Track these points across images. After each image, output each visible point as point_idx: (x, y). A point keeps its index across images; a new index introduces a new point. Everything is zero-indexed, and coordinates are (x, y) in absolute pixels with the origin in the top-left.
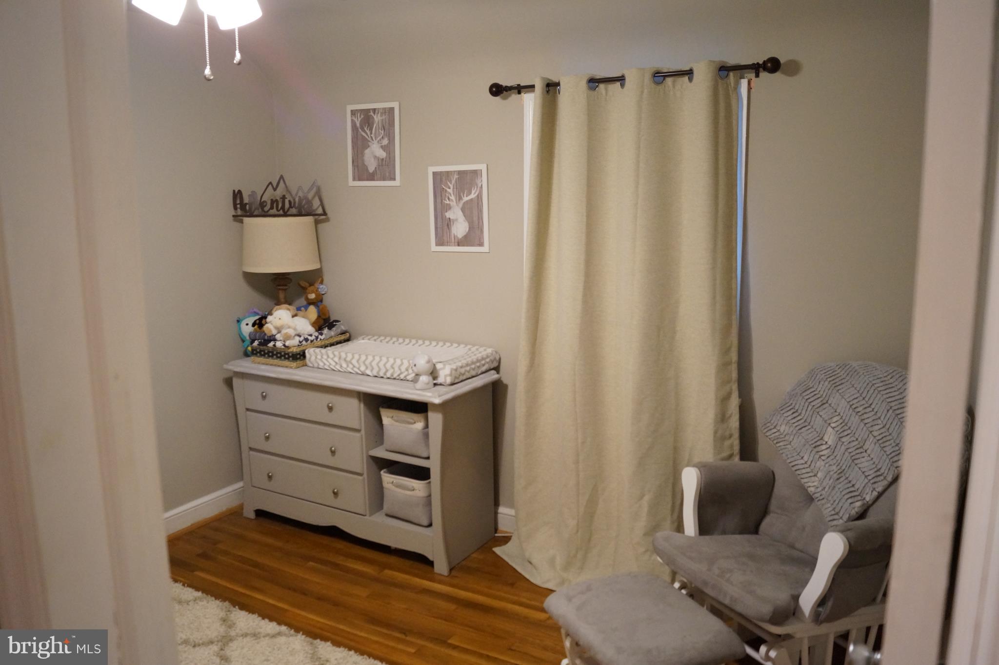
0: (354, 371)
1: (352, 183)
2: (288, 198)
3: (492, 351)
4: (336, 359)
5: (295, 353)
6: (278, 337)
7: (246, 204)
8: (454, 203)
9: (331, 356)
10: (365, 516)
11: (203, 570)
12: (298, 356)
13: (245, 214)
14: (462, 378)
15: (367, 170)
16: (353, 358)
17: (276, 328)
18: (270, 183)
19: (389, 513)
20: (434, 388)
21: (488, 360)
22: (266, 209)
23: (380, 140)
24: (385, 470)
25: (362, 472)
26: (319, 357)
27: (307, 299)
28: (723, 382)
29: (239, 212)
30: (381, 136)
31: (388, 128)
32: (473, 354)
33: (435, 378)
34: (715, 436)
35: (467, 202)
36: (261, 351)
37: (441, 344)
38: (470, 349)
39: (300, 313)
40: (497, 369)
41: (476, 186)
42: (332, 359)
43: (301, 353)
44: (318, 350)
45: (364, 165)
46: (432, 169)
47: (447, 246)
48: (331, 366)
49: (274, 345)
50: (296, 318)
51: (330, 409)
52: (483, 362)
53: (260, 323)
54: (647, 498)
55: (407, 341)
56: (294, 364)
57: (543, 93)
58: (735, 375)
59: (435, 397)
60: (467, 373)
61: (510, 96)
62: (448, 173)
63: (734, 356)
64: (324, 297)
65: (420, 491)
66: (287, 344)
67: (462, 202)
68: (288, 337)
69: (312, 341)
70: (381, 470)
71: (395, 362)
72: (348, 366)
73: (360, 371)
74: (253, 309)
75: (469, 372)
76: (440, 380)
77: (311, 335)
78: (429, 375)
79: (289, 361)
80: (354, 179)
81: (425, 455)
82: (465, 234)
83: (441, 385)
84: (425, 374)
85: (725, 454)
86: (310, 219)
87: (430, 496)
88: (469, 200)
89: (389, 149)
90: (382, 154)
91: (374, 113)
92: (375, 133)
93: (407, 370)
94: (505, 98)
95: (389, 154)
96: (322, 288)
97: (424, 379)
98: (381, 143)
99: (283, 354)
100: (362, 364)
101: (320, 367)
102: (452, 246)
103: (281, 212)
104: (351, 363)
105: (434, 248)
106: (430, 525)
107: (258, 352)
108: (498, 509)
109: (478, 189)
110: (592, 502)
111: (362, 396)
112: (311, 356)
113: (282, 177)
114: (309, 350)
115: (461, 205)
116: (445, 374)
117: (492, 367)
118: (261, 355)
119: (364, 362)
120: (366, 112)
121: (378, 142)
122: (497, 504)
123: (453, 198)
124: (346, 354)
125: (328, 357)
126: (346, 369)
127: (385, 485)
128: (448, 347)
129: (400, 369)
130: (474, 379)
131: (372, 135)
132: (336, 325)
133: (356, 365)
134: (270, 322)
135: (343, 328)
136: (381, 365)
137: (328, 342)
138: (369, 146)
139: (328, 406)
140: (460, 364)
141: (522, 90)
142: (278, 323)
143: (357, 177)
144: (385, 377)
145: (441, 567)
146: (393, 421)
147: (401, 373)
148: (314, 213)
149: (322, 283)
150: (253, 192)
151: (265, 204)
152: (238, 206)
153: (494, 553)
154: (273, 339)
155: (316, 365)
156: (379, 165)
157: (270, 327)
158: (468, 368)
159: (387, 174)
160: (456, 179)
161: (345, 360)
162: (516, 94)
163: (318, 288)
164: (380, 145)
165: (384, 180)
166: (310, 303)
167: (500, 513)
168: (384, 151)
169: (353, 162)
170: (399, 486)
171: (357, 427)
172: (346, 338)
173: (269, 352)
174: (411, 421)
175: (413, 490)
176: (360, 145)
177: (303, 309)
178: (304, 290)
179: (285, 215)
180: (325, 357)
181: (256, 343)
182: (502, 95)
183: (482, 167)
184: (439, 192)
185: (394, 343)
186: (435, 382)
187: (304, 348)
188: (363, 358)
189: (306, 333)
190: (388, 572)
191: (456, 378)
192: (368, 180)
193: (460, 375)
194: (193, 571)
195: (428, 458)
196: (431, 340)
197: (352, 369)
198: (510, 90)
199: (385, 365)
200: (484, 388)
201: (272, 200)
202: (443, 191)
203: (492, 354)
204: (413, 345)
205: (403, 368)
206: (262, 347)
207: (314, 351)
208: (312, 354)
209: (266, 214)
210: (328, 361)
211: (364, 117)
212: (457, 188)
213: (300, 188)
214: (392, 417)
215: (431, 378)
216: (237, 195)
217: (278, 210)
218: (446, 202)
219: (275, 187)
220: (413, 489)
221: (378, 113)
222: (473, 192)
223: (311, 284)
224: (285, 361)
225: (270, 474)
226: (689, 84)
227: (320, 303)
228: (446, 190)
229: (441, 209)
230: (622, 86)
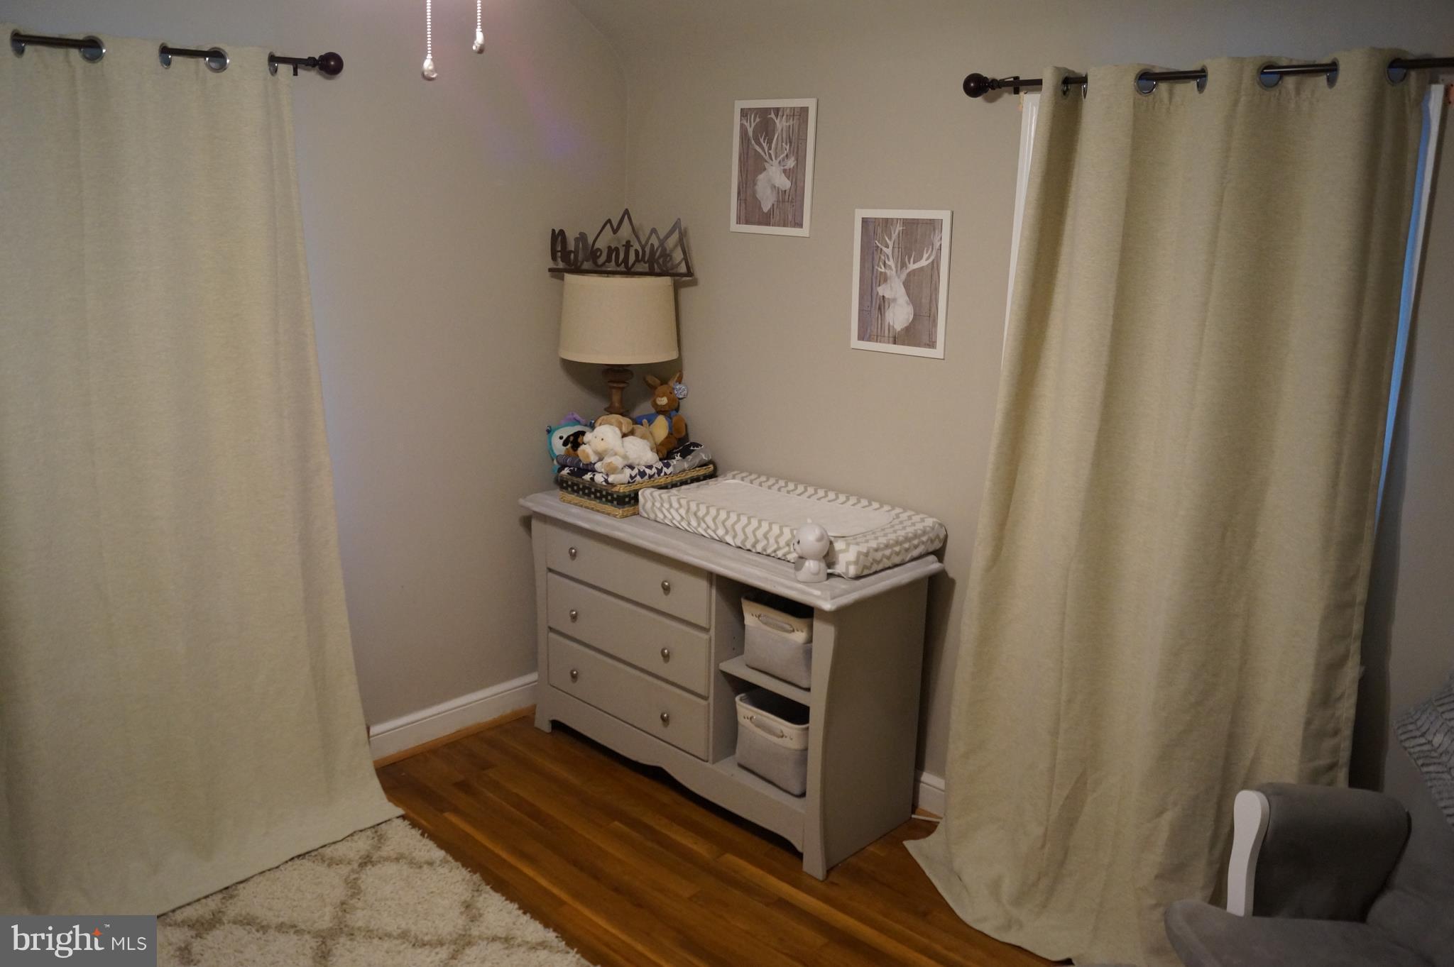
0: (708, 533)
1: (735, 227)
2: (636, 246)
3: (934, 522)
4: (682, 512)
5: (621, 495)
6: (598, 466)
7: (571, 252)
8: (894, 272)
9: (675, 505)
10: (707, 761)
11: (456, 811)
12: (627, 500)
13: (568, 267)
14: (875, 568)
15: (760, 208)
16: (708, 513)
17: (596, 453)
18: (609, 221)
19: (743, 763)
20: (827, 582)
21: (924, 539)
22: (602, 260)
23: (783, 160)
24: (743, 695)
25: (707, 695)
26: (658, 504)
27: (655, 405)
28: (1332, 635)
29: (561, 265)
30: (785, 154)
31: (797, 143)
32: (900, 527)
33: (830, 565)
34: (1306, 729)
35: (914, 271)
36: (573, 484)
37: (853, 500)
38: (897, 516)
39: (639, 429)
40: (939, 554)
41: (931, 247)
42: (677, 510)
43: (633, 495)
44: (657, 493)
45: (754, 197)
46: (860, 214)
47: (877, 341)
48: (674, 522)
49: (592, 479)
50: (630, 438)
51: (667, 589)
52: (916, 542)
53: (575, 441)
54: (1168, 816)
55: (801, 488)
56: (619, 512)
57: (1055, 94)
58: (1357, 627)
59: (825, 599)
60: (885, 560)
61: (999, 96)
62: (887, 222)
63: (1360, 591)
64: (682, 403)
65: (791, 739)
66: (610, 480)
67: (906, 272)
68: (612, 470)
69: (651, 477)
70: (736, 696)
71: (771, 529)
72: (699, 525)
73: (718, 536)
74: (573, 414)
75: (889, 558)
76: (839, 569)
77: (650, 467)
78: (819, 560)
79: (612, 506)
80: (739, 222)
81: (805, 686)
82: (906, 325)
83: (839, 576)
84: (814, 558)
85: (1323, 762)
86: (666, 281)
87: (806, 749)
88: (917, 269)
89: (795, 175)
90: (784, 183)
91: (777, 116)
92: (776, 149)
93: (788, 545)
94: (991, 100)
95: (796, 183)
96: (680, 390)
97: (811, 565)
98: (784, 166)
99: (604, 493)
100: (720, 525)
101: (658, 519)
102: (884, 342)
103: (622, 268)
104: (705, 522)
105: (856, 343)
106: (803, 795)
107: (568, 486)
108: (920, 775)
109: (934, 252)
110: (1074, 802)
111: (714, 578)
112: (646, 501)
113: (626, 212)
114: (643, 492)
115: (903, 276)
116: (847, 560)
117: (931, 550)
118: (574, 491)
119: (723, 523)
120: (765, 111)
121: (780, 162)
122: (919, 766)
123: (891, 263)
124: (698, 505)
125: (671, 506)
126: (695, 528)
127: (741, 719)
128: (863, 507)
129: (777, 542)
130: (896, 569)
131: (772, 152)
132: (693, 450)
133: (712, 525)
134: (589, 443)
135: (704, 457)
136: (749, 530)
137: (678, 479)
138: (765, 169)
139: (663, 585)
140: (874, 544)
141: (1021, 88)
142: (601, 446)
143: (743, 217)
144: (754, 551)
145: (814, 864)
146: (759, 622)
147: (779, 548)
148: (674, 271)
149: (680, 381)
150: (581, 234)
151: (599, 254)
152: (559, 254)
153: (905, 849)
154: (590, 468)
155: (652, 516)
156: (778, 201)
157: (587, 451)
158: (888, 552)
159: (790, 217)
160: (899, 234)
161: (695, 514)
162: (1010, 93)
163: (674, 389)
164: (782, 168)
165: (784, 226)
166: (661, 411)
167: (923, 783)
168: (788, 179)
169: (739, 193)
170: (760, 725)
171: (703, 623)
172: (710, 472)
173: (585, 488)
174: (788, 627)
175: (782, 737)
176: (751, 166)
177: (645, 421)
178: (651, 391)
179: (629, 272)
180: (667, 505)
181: (566, 471)
182: (985, 94)
183: (944, 215)
184: (870, 252)
185: (779, 490)
186: (830, 571)
187: (637, 487)
188: (723, 515)
189: (643, 463)
190: (731, 859)
191: (865, 567)
192: (760, 223)
193: (872, 564)
194: (442, 811)
195: (808, 690)
196: (838, 491)
197: (705, 531)
198: (1000, 88)
199: (754, 532)
200: (913, 585)
201: (609, 248)
202: (876, 250)
203: (933, 528)
204: (809, 497)
205: (782, 542)
206: (576, 480)
207: (651, 494)
208: (648, 497)
209: (599, 269)
210: (670, 513)
211: (761, 122)
212: (899, 248)
213: (654, 231)
214: (759, 616)
215: (823, 565)
216: (558, 238)
217: (618, 265)
218: (879, 269)
219: (615, 227)
220: (781, 734)
221: (783, 116)
222: (925, 256)
223: (664, 382)
224: (607, 504)
225: (575, 673)
226: (1327, 90)
227: (674, 412)
228: (881, 249)
229: (871, 280)
230: (1201, 87)
